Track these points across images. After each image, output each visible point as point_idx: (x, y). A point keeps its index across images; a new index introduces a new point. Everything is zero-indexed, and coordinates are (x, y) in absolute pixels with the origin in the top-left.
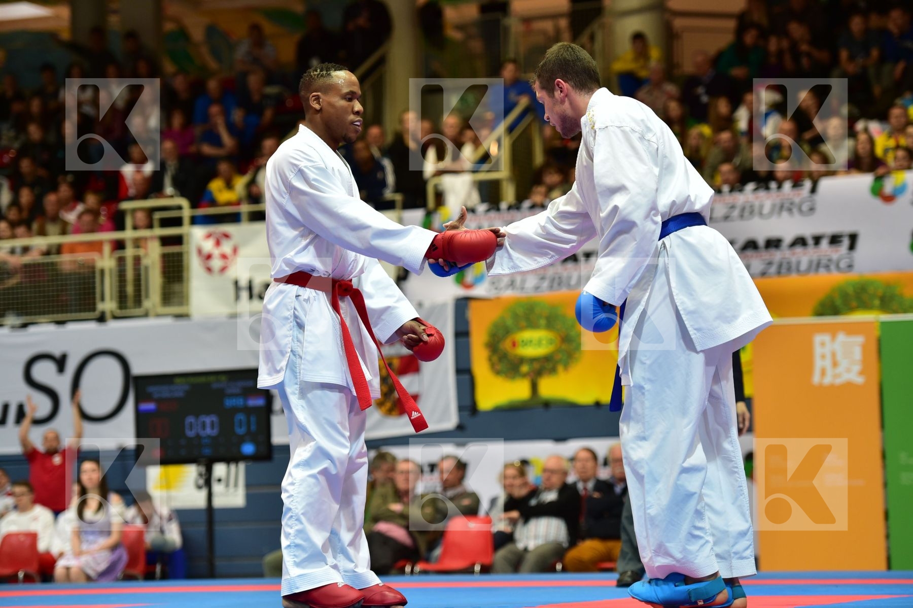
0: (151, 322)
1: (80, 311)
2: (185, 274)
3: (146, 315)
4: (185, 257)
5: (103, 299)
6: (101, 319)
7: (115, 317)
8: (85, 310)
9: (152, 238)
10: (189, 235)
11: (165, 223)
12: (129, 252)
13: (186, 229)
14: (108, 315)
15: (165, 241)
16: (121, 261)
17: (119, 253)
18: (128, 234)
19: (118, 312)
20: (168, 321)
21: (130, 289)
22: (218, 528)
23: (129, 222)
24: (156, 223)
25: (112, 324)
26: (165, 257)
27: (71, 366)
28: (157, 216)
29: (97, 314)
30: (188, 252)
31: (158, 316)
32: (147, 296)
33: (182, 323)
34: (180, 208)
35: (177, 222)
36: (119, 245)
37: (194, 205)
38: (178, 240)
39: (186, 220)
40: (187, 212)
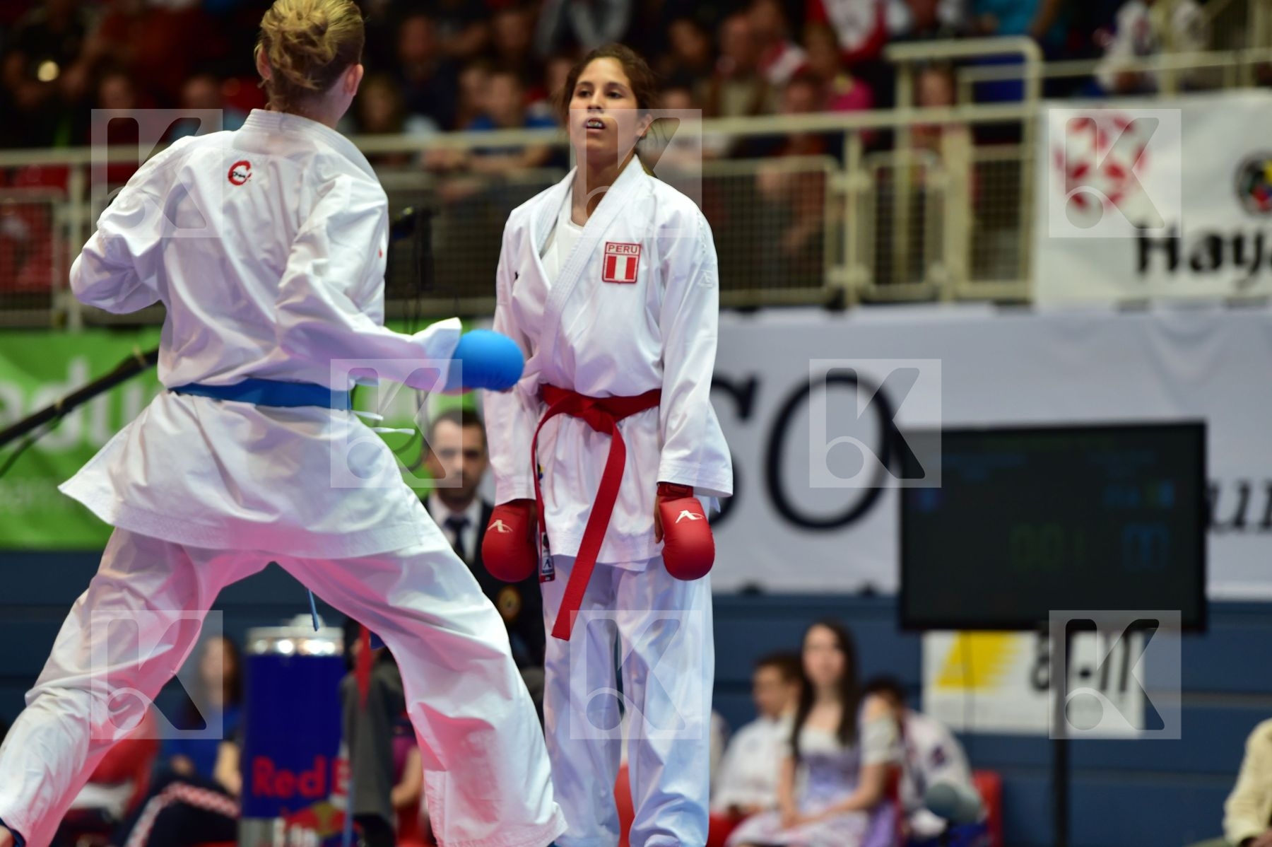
0: (944, 314)
1: (789, 285)
2: (1023, 209)
3: (933, 298)
4: (1026, 172)
5: (840, 260)
6: (836, 304)
7: (866, 301)
8: (799, 284)
9: (954, 127)
10: (1038, 121)
11: (986, 93)
12: (903, 157)
13: (1030, 108)
14: (851, 296)
15: (983, 134)
16: (884, 177)
17: (879, 159)
18: (903, 116)
19: (873, 290)
20: (982, 314)
21: (901, 241)
22: (1079, 782)
23: (904, 89)
24: (964, 93)
25: (860, 318)
26: (982, 171)
27: (768, 405)
28: (969, 76)
29: (824, 292)
30: (1033, 161)
31: (960, 300)
32: (939, 256)
33: (1013, 319)
34: (1017, 59)
35: (1011, 91)
36: (880, 141)
37: (1050, 54)
38: (1012, 133)
39: (1033, 88)
40: (1034, 70)
